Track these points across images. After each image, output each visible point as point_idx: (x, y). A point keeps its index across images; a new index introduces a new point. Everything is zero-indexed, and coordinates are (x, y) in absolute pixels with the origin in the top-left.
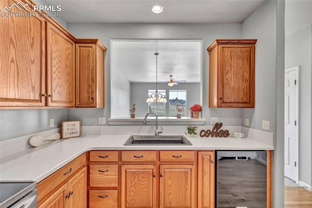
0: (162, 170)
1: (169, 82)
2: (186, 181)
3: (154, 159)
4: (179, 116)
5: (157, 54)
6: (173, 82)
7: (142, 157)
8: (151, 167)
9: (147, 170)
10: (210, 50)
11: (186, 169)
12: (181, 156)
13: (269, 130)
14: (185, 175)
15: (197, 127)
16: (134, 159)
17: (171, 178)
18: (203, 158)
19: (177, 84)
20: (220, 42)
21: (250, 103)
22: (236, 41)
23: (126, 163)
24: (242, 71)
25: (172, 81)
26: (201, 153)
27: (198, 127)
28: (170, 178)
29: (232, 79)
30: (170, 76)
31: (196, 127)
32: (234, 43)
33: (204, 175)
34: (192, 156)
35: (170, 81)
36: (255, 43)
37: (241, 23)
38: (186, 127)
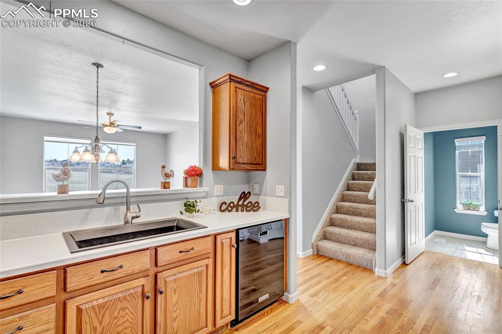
0: (161, 280)
1: (106, 126)
2: (200, 286)
3: (146, 266)
4: (166, 186)
5: (98, 66)
6: (115, 127)
7: (121, 267)
8: (142, 281)
9: (132, 291)
10: (214, 86)
11: (200, 268)
12: (192, 249)
13: (283, 195)
14: (198, 278)
15: (198, 201)
16: (102, 278)
17: (177, 290)
18: (222, 243)
19: (122, 131)
20: (233, 78)
21: (262, 164)
22: (250, 84)
23: (77, 292)
24: (255, 124)
25: (112, 124)
26: (221, 237)
27: (200, 202)
28: (175, 291)
29: (246, 133)
30: (108, 114)
31: (196, 202)
32: (247, 85)
33: (224, 268)
34: (208, 244)
35: (108, 123)
36: (266, 92)
37: (249, 61)
38: (182, 203)
